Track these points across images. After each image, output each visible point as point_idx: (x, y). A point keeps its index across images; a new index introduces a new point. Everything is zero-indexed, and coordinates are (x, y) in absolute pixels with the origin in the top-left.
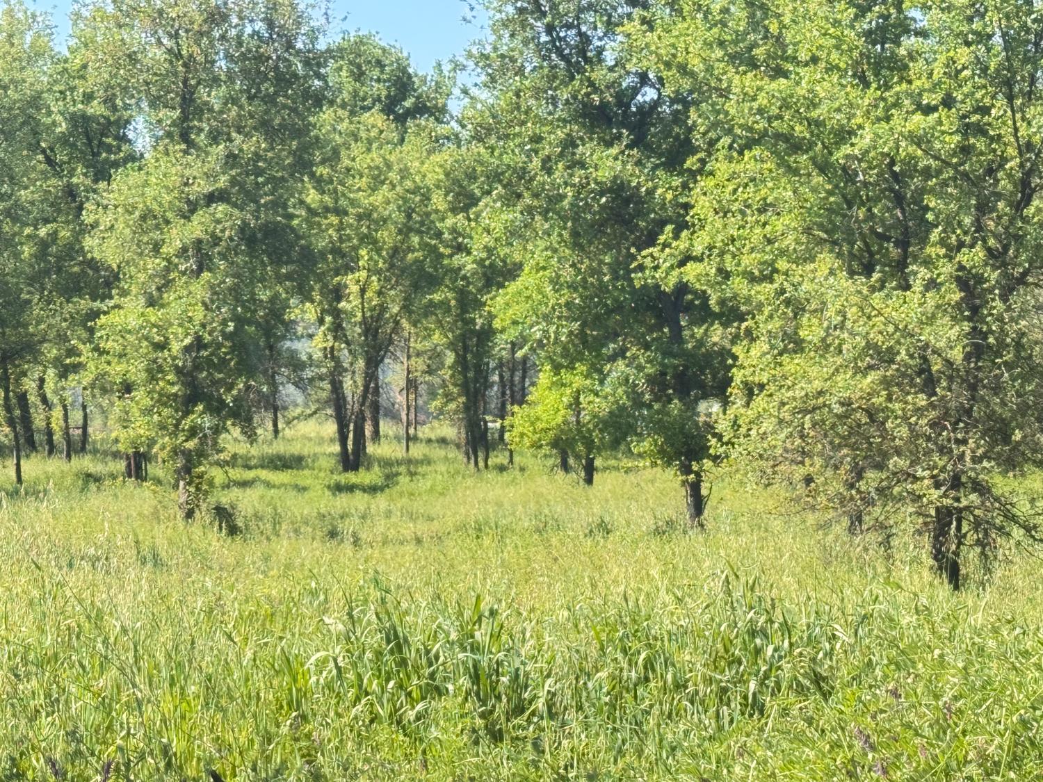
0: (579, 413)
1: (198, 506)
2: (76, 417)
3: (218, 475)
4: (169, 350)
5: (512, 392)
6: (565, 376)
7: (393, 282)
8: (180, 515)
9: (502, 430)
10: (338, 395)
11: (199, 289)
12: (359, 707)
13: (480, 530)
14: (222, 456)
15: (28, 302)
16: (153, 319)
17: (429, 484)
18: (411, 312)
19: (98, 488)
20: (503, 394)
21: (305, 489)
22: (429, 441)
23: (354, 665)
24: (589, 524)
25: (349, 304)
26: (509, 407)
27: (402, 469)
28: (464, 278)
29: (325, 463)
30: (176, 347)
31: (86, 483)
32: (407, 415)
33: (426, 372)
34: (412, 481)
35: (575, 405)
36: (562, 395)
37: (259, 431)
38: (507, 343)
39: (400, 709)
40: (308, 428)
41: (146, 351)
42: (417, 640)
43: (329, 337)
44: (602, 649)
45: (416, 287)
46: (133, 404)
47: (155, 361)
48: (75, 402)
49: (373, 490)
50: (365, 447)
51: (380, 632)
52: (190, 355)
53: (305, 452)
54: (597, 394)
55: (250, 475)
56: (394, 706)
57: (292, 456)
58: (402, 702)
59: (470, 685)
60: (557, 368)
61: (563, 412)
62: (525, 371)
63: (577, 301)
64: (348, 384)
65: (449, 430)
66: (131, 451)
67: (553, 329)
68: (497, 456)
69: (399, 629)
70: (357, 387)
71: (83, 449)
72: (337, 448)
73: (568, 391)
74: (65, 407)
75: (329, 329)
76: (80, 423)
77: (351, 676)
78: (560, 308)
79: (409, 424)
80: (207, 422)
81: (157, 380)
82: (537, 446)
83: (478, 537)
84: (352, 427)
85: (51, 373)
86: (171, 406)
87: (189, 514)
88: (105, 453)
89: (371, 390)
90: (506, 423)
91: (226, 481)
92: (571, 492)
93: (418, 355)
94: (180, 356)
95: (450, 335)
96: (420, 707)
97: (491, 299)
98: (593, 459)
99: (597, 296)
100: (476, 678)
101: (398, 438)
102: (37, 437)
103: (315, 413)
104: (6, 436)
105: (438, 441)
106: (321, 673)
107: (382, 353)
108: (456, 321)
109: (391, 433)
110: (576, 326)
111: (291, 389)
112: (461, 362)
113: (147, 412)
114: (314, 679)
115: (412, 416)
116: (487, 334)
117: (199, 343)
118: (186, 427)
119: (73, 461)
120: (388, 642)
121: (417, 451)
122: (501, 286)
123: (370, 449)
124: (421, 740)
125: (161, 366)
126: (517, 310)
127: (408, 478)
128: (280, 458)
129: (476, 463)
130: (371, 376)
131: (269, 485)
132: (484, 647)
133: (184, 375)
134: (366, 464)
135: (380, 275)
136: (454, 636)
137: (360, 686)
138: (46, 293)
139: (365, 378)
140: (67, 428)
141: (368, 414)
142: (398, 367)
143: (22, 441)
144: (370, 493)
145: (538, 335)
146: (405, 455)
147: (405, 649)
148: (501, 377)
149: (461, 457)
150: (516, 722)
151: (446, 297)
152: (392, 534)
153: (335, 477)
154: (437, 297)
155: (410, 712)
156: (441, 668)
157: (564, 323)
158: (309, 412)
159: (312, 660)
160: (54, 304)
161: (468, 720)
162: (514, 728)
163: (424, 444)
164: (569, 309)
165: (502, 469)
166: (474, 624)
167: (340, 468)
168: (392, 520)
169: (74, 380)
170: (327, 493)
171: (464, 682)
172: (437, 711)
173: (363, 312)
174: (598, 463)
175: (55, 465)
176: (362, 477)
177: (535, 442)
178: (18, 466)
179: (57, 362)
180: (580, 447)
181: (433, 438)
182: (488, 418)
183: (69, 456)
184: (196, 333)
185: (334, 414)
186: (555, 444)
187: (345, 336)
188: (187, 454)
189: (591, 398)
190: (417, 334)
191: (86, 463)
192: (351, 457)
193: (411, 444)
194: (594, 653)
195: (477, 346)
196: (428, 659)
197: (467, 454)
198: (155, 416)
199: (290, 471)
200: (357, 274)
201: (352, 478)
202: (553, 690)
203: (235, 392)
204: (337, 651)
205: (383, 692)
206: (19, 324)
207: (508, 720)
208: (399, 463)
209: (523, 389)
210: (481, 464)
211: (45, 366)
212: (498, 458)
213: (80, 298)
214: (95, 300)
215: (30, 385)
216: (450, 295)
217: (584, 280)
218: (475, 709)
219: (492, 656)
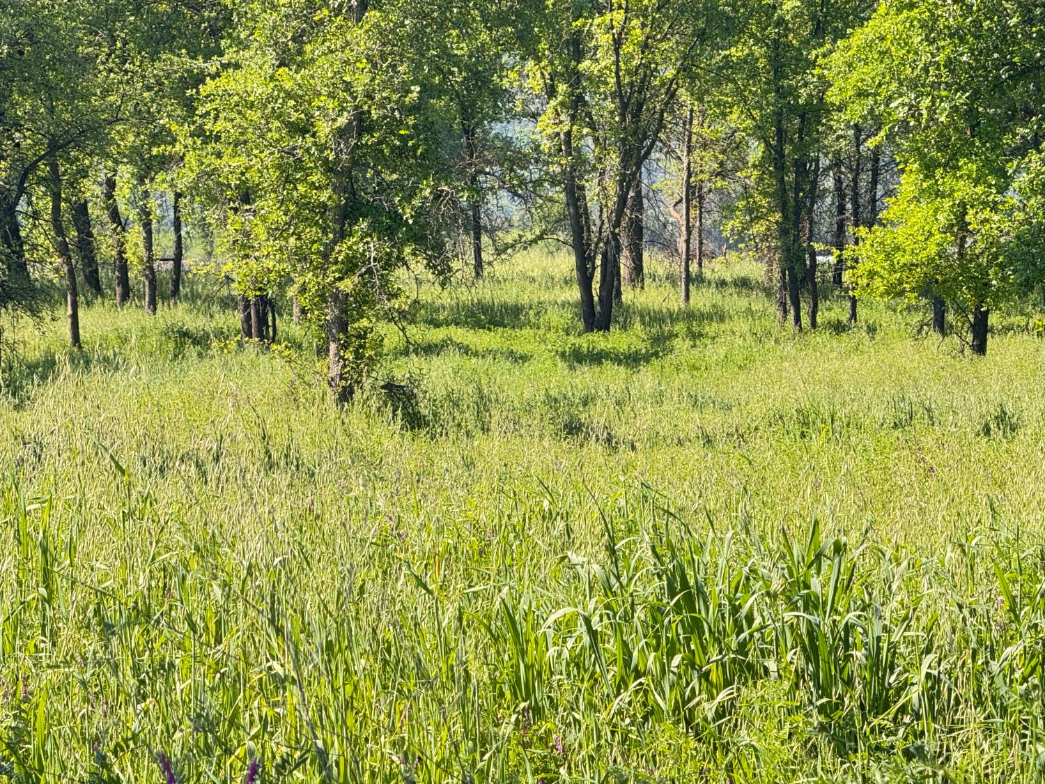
0: (963, 239)
1: (358, 382)
2: (164, 242)
3: (391, 334)
4: (314, 135)
5: (856, 206)
6: (945, 181)
7: (665, 28)
8: (331, 396)
9: (840, 266)
10: (577, 208)
11: (361, 37)
12: (625, 696)
13: (806, 424)
14: (396, 303)
15: (91, 59)
16: (288, 85)
17: (722, 352)
18: (693, 78)
19: (200, 355)
20: (841, 209)
21: (524, 358)
22: (722, 284)
23: (616, 628)
24: (982, 416)
25: (595, 65)
26: (850, 229)
27: (680, 327)
28: (781, 22)
29: (556, 317)
30: (324, 129)
31: (180, 347)
32: (688, 242)
33: (718, 174)
34: (694, 346)
35: (960, 226)
36: (936, 211)
37: (455, 265)
38: (848, 127)
39: (690, 700)
40: (532, 262)
41: (277, 136)
42: (718, 590)
43: (563, 117)
44: (1012, 609)
45: (702, 36)
46: (257, 221)
47: (291, 152)
48: (163, 217)
49: (633, 360)
50: (619, 294)
51: (660, 578)
52: (347, 142)
53: (524, 300)
54: (994, 208)
55: (437, 335)
56: (682, 696)
57: (504, 306)
58: (693, 690)
59: (802, 662)
60: (929, 168)
61: (938, 237)
62: (876, 173)
63: (964, 58)
64: (592, 190)
65: (753, 268)
66: (251, 295)
67: (926, 102)
68: (830, 309)
69: (690, 573)
70: (607, 197)
71: (176, 292)
72: (575, 294)
73: (947, 203)
74: (147, 226)
75: (562, 104)
76: (170, 253)
77: (611, 646)
78: (938, 69)
79: (689, 258)
80: (373, 248)
81: (295, 182)
82: (895, 291)
83: (803, 435)
84: (598, 262)
85: (125, 173)
86: (317, 223)
87: (346, 395)
88: (209, 299)
89: (629, 202)
90: (846, 254)
91: (403, 344)
92: (953, 366)
93: (705, 146)
94: (331, 143)
95: (756, 113)
96: (722, 696)
97: (824, 56)
98: (987, 312)
99: (996, 49)
100: (811, 651)
101: (671, 278)
102: (102, 273)
103: (540, 237)
104: (57, 270)
105: (735, 284)
106: (564, 642)
107: (648, 142)
108: (766, 92)
109: (661, 271)
110: (961, 99)
111: (505, 198)
112: (775, 158)
113: (277, 232)
114: (552, 651)
115: (695, 244)
116: (815, 112)
117: (362, 123)
118: (340, 258)
119: (159, 312)
120: (672, 594)
121: (702, 300)
122: (840, 35)
123: (628, 295)
124: (726, 748)
125: (300, 160)
126: (868, 73)
127: (688, 343)
128: (484, 308)
129: (798, 319)
130: (629, 180)
131: (466, 350)
132: (825, 603)
133: (336, 173)
134: (621, 319)
135: (645, 17)
136: (776, 585)
137: (627, 663)
138: (119, 45)
139: (621, 182)
140: (151, 259)
141: (624, 241)
142: (673, 165)
143: (80, 279)
144: (627, 364)
145: (901, 113)
146: (682, 306)
147: (699, 604)
148: (838, 181)
149: (773, 309)
150: (875, 722)
151: (751, 54)
152: (665, 429)
153: (572, 339)
154: (736, 52)
155: (706, 705)
156: (757, 635)
157: (944, 93)
158: (529, 236)
159: (550, 621)
160: (132, 63)
161: (799, 718)
162: (873, 730)
163: (713, 289)
164: (952, 71)
165: (838, 328)
166: (809, 567)
167: (581, 325)
168: (665, 407)
169: (164, 181)
170: (561, 364)
171: (794, 657)
172: (750, 705)
173: (618, 76)
174: (994, 319)
175: (132, 318)
176: (616, 340)
177: (893, 286)
178: (74, 317)
179: (134, 155)
180: (965, 294)
181: (729, 279)
182: (818, 247)
183: (153, 304)
184: (356, 107)
185: (570, 240)
186: (925, 289)
187: (589, 115)
188: (341, 300)
189: (987, 213)
190: (703, 113)
191: (180, 315)
192: (598, 308)
193: (691, 288)
194: (1001, 616)
195: (801, 131)
196: (735, 621)
197: (783, 305)
198: (292, 240)
199: (500, 329)
200: (608, 16)
201: (599, 341)
202: (935, 673)
203: (416, 202)
204: (591, 606)
205: (663, 673)
206: (74, 95)
207: (864, 718)
208: (673, 318)
209: (874, 200)
210: (805, 320)
211: (116, 162)
212: (833, 311)
213: (172, 52)
214: (194, 58)
215: (92, 190)
216: (758, 51)
217: (977, 24)
218: (811, 702)
219: (838, 618)
